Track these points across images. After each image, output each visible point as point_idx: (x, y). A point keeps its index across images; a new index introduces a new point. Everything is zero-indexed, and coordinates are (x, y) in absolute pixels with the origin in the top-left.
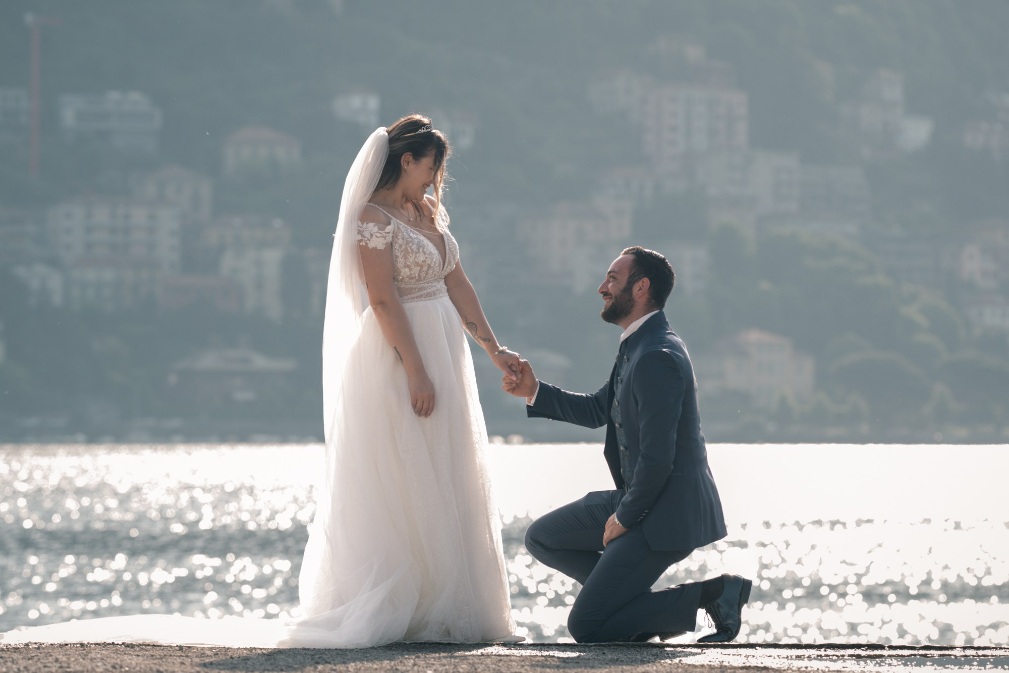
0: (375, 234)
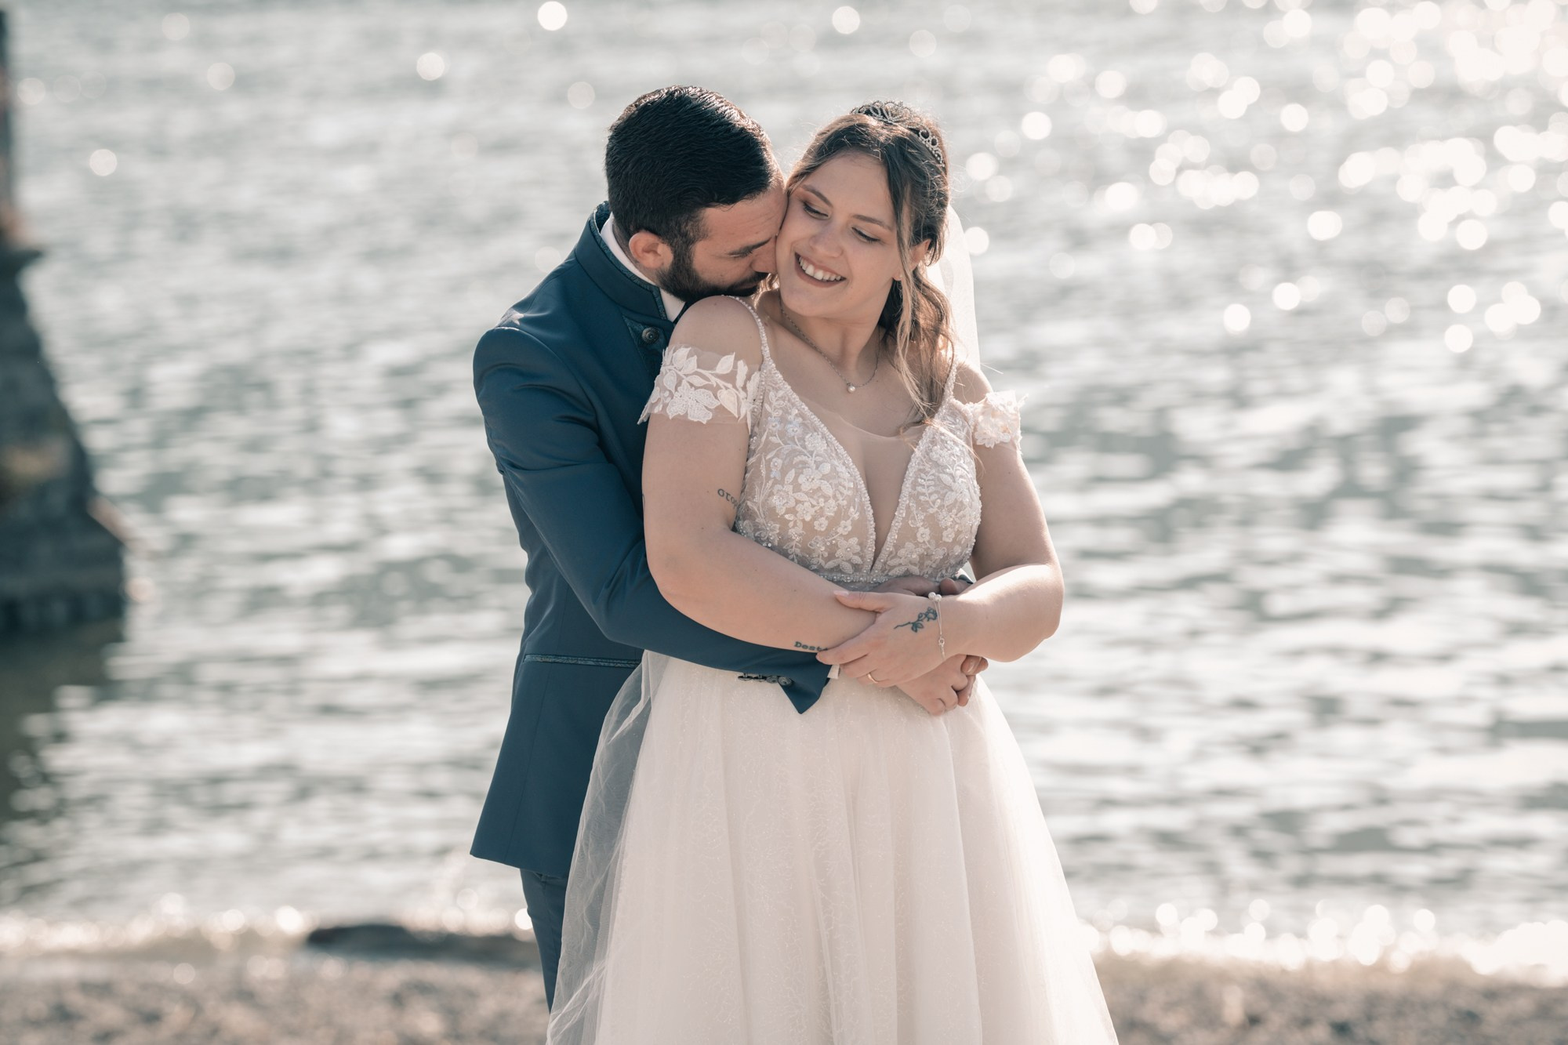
0: (689, 379)
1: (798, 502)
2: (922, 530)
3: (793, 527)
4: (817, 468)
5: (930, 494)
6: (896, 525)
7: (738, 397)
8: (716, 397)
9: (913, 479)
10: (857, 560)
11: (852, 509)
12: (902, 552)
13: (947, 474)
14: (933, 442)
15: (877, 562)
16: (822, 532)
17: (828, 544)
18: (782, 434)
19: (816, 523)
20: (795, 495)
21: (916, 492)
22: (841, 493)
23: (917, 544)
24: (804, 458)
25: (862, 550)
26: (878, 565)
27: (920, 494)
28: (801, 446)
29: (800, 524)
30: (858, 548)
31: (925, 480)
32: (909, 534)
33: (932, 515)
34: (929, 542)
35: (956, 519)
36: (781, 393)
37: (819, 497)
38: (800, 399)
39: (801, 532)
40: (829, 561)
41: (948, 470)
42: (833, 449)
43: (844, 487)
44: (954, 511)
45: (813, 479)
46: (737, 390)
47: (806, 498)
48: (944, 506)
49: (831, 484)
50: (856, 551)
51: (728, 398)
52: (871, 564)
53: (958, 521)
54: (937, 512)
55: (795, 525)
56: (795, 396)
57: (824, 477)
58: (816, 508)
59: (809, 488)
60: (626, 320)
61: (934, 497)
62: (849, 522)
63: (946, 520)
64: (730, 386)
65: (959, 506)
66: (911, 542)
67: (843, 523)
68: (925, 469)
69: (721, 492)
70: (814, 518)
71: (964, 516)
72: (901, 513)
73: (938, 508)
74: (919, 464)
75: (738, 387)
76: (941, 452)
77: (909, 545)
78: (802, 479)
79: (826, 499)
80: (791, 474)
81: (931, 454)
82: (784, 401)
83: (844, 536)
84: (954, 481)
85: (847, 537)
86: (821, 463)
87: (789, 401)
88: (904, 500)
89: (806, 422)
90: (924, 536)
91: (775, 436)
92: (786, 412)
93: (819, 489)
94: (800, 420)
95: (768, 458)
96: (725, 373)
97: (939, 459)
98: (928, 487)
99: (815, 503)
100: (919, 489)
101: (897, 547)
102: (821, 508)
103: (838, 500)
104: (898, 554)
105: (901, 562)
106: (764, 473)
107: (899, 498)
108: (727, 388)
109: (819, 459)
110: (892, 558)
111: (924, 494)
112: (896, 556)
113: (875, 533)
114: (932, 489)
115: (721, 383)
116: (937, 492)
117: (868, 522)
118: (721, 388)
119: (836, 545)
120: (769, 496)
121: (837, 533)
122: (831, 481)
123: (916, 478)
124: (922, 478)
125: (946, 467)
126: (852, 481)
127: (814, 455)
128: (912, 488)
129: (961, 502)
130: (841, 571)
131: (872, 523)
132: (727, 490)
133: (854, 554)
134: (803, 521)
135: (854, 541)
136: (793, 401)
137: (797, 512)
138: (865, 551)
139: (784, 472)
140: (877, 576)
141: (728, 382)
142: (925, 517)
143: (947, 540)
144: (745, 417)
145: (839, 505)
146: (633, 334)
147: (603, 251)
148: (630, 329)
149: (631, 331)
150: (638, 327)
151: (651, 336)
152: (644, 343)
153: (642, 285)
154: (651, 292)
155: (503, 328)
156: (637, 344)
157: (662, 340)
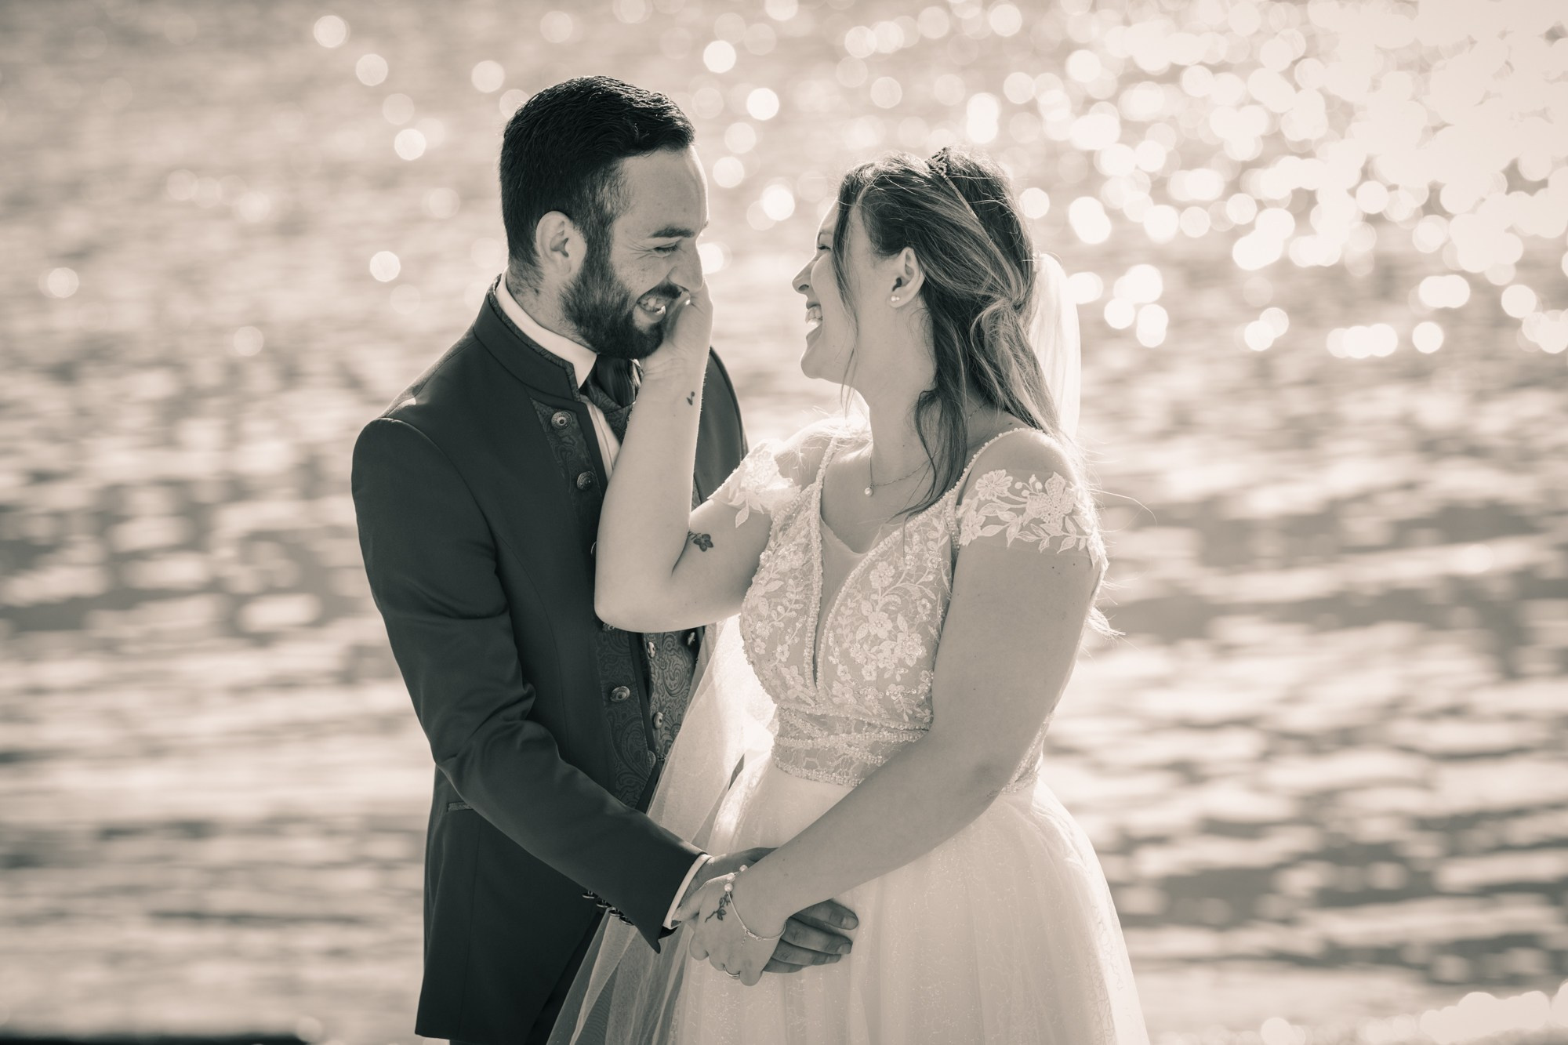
146: (541, 420)
147: (505, 325)
148: (538, 412)
149: (539, 416)
150: (547, 410)
151: (562, 422)
152: (553, 428)
153: (554, 361)
154: (564, 368)
155: (389, 419)
156: (545, 431)
157: (576, 425)
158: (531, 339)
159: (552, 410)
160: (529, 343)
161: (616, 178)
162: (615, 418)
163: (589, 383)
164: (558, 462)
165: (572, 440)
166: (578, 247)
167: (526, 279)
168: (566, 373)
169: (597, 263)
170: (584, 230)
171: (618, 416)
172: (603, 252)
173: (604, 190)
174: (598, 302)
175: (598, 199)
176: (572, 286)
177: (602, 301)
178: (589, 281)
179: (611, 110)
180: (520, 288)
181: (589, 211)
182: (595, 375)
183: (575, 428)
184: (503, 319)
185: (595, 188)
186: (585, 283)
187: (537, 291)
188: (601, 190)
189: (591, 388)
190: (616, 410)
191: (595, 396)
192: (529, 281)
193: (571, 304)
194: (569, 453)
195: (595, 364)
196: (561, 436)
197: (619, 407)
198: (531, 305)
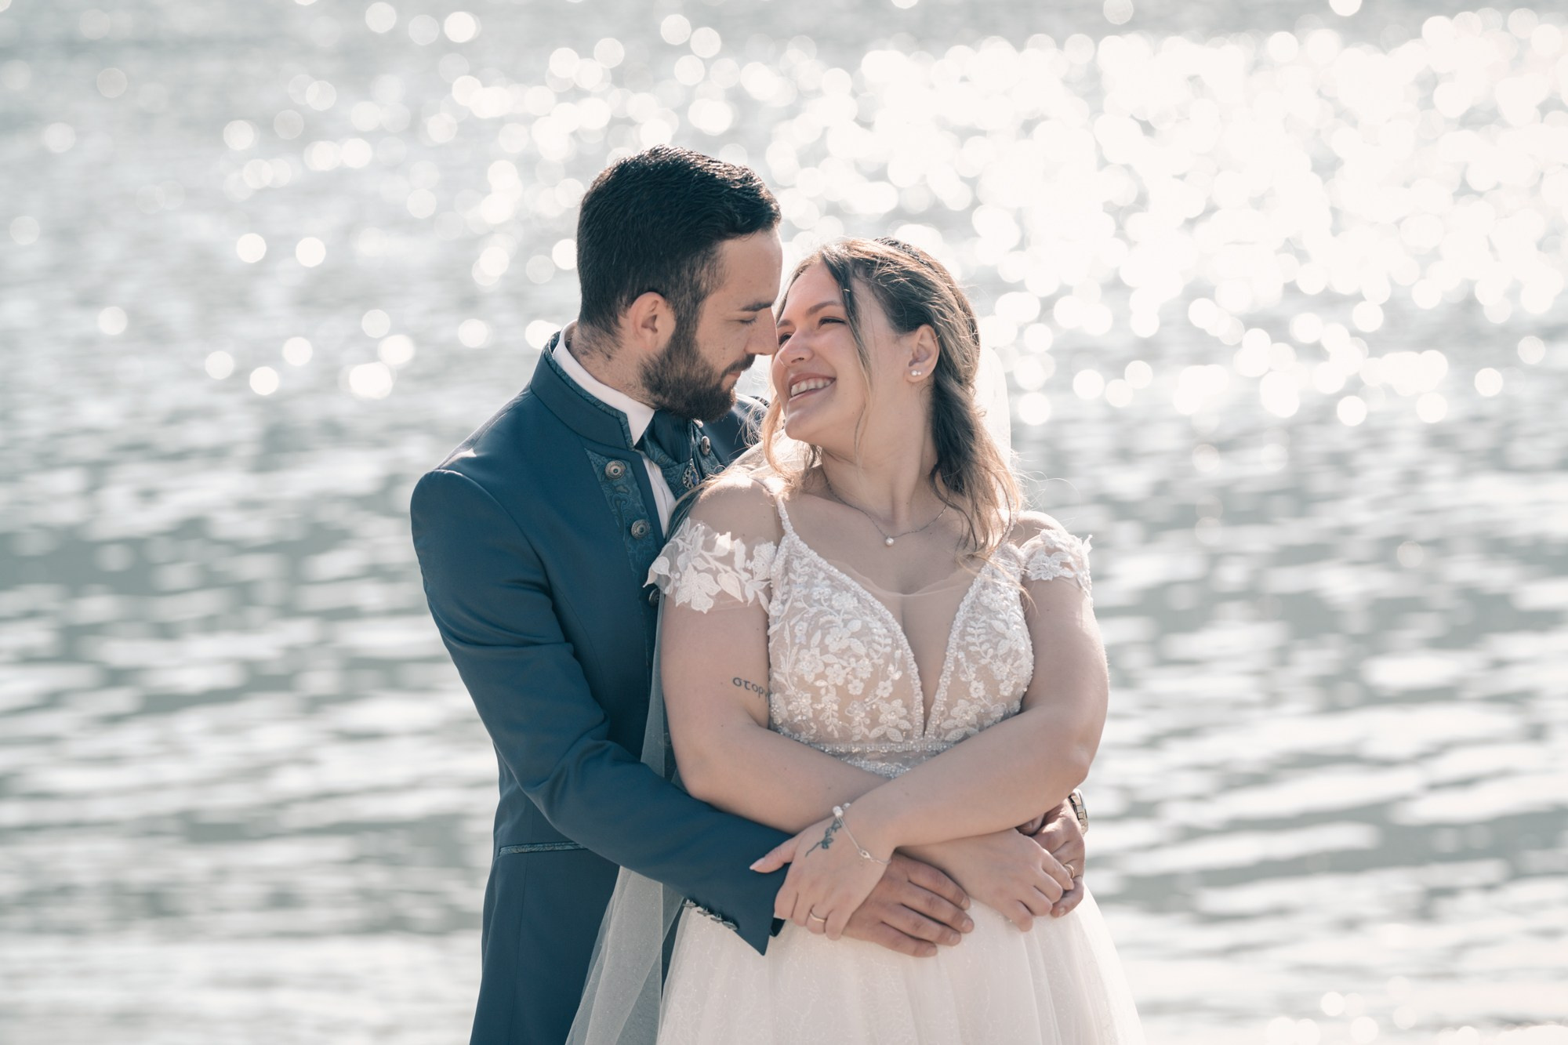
0: (693, 562)
1: (826, 665)
2: (975, 684)
3: (826, 694)
4: (845, 626)
5: (981, 644)
6: (945, 681)
7: (740, 581)
8: (717, 582)
9: (961, 628)
10: (905, 725)
11: (891, 668)
12: (955, 711)
13: (1000, 620)
14: (985, 586)
15: (929, 725)
16: (858, 696)
17: (868, 709)
18: (807, 598)
19: (850, 686)
20: (823, 658)
21: (965, 643)
22: (877, 652)
23: (971, 701)
24: (830, 618)
25: (909, 713)
26: (931, 728)
27: (969, 644)
28: (828, 606)
29: (833, 691)
30: (904, 711)
31: (974, 628)
32: (959, 690)
33: (985, 667)
34: (984, 697)
35: (1012, 670)
36: (806, 561)
37: (849, 657)
38: (828, 563)
39: (835, 698)
40: (873, 728)
41: (1000, 616)
42: (867, 605)
43: (880, 644)
44: (1010, 661)
45: (841, 638)
46: (737, 572)
47: (836, 660)
48: (997, 655)
49: (862, 642)
50: (901, 715)
51: (730, 583)
52: (922, 727)
53: (1015, 672)
54: (990, 663)
55: (827, 691)
56: (821, 560)
57: (853, 635)
58: (848, 670)
59: (837, 648)
60: (589, 453)
61: (984, 647)
62: (889, 683)
63: (1001, 670)
64: (728, 568)
65: (1016, 655)
66: (963, 698)
67: (881, 684)
68: (974, 617)
69: (737, 682)
70: (847, 682)
71: (1022, 666)
72: (950, 666)
73: (991, 658)
74: (968, 612)
75: (738, 570)
76: (993, 595)
77: (962, 702)
78: (828, 640)
79: (858, 658)
80: (818, 635)
81: (981, 598)
82: (810, 567)
83: (885, 699)
84: (1008, 628)
85: (889, 700)
86: (849, 620)
87: (816, 566)
88: (952, 652)
89: (834, 584)
90: (977, 690)
91: (800, 601)
92: (812, 576)
93: (849, 648)
94: (828, 582)
95: (791, 624)
96: (722, 555)
97: (991, 604)
98: (979, 635)
99: (845, 664)
100: (969, 639)
101: (949, 705)
102: (854, 669)
103: (872, 659)
104: (951, 714)
105: (956, 722)
106: (788, 641)
107: (946, 651)
108: (726, 572)
109: (846, 617)
110: (945, 720)
111: (974, 644)
112: (949, 717)
113: (921, 693)
114: (983, 638)
115: (720, 566)
116: (988, 641)
117: (912, 682)
118: (720, 572)
119: (877, 709)
120: (796, 664)
121: (876, 696)
122: (862, 639)
123: (966, 626)
124: (971, 627)
125: (998, 613)
126: (889, 637)
127: (841, 614)
128: (960, 639)
129: (1017, 651)
130: (889, 740)
131: (918, 683)
132: (744, 678)
133: (901, 718)
134: (835, 685)
135: (897, 703)
136: (820, 565)
137: (827, 677)
138: (913, 713)
139: (809, 635)
140: (931, 742)
141: (727, 564)
142: (977, 669)
143: (1006, 694)
144: (757, 598)
145: (873, 665)
146: (596, 470)
147: (560, 377)
148: (593, 463)
149: (594, 466)
150: (601, 460)
151: (616, 471)
152: (608, 479)
153: (608, 411)
154: (617, 420)
155: (443, 470)
156: (600, 480)
157: (630, 474)
158: (585, 391)
159: (606, 460)
160: (583, 395)
161: (714, 260)
162: (671, 474)
163: (646, 438)
164: (613, 510)
165: (627, 489)
166: (667, 324)
167: (599, 344)
168: (620, 423)
169: (683, 340)
170: (676, 308)
171: (674, 472)
172: (689, 330)
173: (702, 272)
174: (681, 376)
175: (696, 279)
176: (656, 359)
177: (686, 375)
178: (674, 356)
179: (711, 192)
180: (589, 351)
181: (686, 290)
182: (652, 431)
183: (629, 477)
184: (558, 372)
185: (694, 269)
186: (670, 358)
187: (609, 357)
188: (700, 272)
189: (648, 443)
190: (673, 466)
191: (652, 452)
192: (602, 347)
193: (651, 374)
194: (624, 502)
195: (653, 420)
196: (615, 485)
197: (675, 463)
198: (599, 367)
